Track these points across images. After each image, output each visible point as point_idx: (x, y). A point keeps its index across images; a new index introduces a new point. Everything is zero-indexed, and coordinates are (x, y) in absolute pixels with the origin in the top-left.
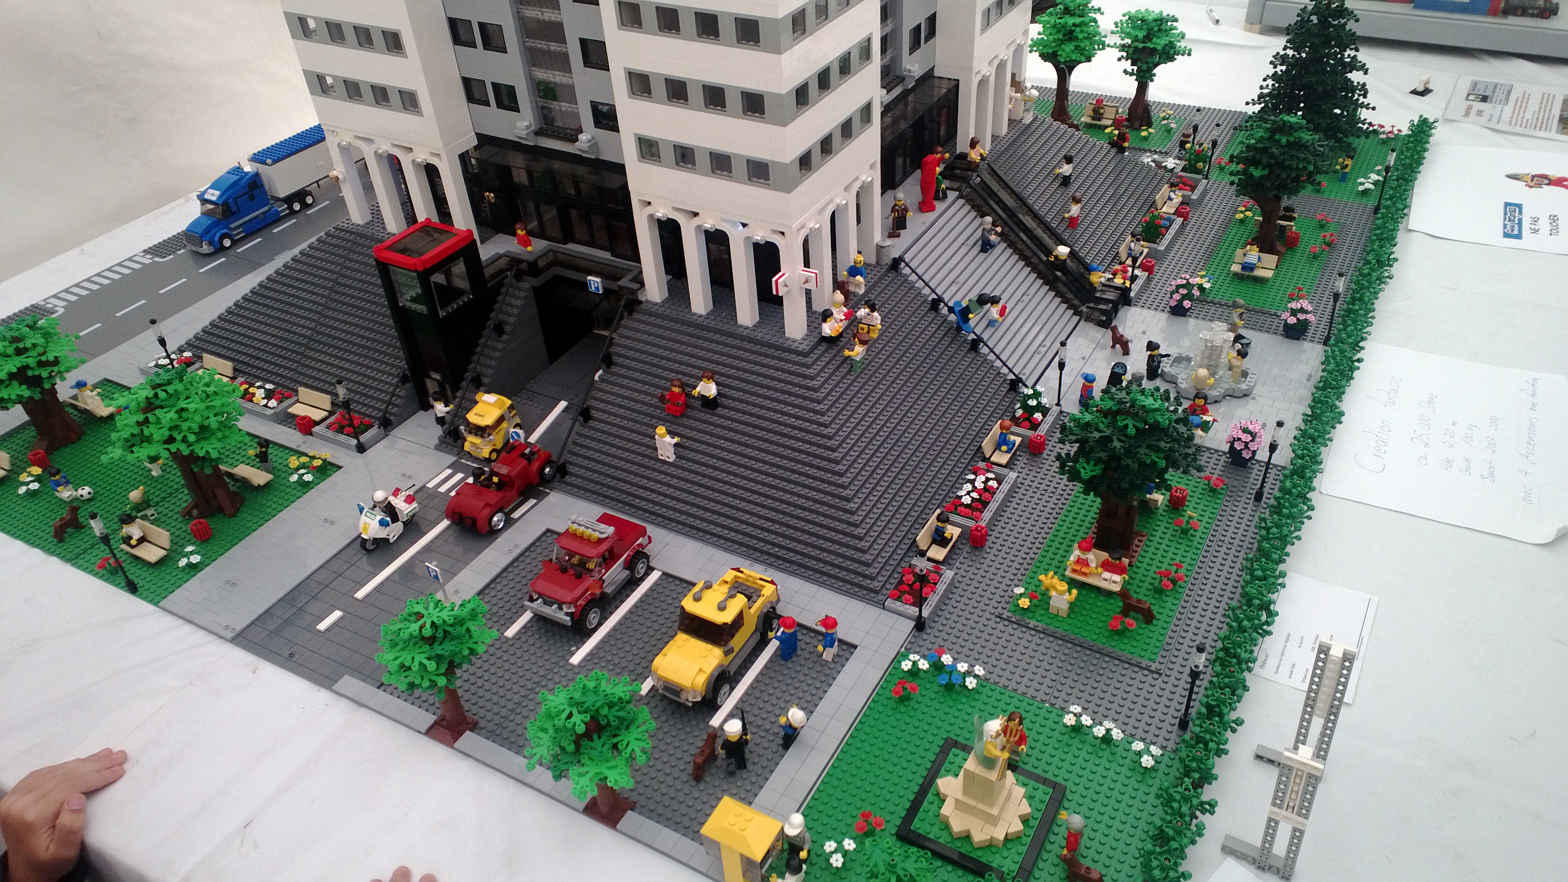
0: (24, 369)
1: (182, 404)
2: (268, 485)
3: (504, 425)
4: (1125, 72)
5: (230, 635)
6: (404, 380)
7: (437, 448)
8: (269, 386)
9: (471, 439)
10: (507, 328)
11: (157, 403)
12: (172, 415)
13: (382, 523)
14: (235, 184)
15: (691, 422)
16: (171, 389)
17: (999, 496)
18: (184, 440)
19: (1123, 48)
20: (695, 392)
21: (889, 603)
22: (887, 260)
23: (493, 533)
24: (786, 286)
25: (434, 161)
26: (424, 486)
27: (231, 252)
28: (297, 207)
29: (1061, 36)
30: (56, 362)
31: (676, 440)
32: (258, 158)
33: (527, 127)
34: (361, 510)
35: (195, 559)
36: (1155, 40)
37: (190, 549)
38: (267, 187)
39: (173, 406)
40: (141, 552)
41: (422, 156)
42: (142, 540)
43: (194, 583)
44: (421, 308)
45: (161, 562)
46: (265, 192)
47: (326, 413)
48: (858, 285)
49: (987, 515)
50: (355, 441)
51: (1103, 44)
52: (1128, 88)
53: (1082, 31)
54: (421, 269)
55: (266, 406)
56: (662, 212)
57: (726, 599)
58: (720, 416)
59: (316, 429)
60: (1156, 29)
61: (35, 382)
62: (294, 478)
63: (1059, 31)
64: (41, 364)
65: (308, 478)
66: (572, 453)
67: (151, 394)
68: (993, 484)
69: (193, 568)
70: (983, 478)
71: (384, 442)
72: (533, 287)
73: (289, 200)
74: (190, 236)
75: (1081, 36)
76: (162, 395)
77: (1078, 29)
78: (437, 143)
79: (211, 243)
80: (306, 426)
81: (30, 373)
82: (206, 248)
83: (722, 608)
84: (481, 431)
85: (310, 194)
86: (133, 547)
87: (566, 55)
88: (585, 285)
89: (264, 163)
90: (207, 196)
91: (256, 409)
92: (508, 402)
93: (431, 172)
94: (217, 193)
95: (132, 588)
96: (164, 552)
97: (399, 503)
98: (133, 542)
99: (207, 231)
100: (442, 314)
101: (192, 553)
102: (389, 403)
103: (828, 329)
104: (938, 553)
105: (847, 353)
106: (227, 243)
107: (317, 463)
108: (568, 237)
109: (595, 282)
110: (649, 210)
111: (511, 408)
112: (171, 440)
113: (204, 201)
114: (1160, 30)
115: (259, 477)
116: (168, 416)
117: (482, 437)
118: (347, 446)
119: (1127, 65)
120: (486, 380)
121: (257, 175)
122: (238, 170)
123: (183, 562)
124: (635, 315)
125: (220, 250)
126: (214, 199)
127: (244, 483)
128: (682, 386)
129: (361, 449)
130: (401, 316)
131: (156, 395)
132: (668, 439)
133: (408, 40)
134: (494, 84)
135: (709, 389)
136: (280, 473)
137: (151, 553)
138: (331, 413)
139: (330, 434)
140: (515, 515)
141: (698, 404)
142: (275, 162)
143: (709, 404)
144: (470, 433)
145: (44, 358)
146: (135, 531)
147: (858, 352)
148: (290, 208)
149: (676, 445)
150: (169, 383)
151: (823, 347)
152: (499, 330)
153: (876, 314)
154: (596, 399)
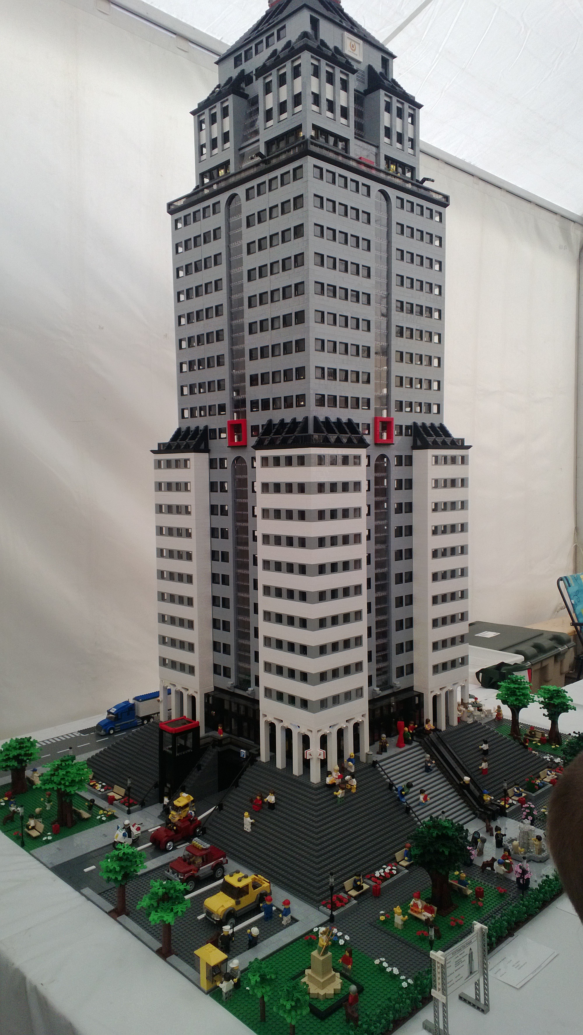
0: (19, 755)
1: (69, 770)
2: (87, 819)
3: (188, 809)
4: (544, 715)
5: (50, 866)
6: (156, 786)
7: (159, 817)
8: (104, 784)
9: (173, 812)
10: (203, 768)
11: (61, 767)
12: (64, 773)
13: (124, 835)
14: (124, 706)
15: (261, 815)
16: (67, 763)
17: (395, 878)
18: (64, 784)
19: (542, 703)
20: (265, 800)
21: (321, 907)
22: (370, 762)
23: (166, 851)
24: (310, 755)
25: (195, 695)
26: (147, 831)
27: (112, 736)
28: (145, 722)
29: (509, 692)
30: (31, 755)
31: (252, 821)
32: (136, 699)
33: (232, 684)
34: (118, 828)
35: (50, 838)
36: (554, 700)
37: (49, 834)
38: (136, 711)
39: (65, 769)
40: (31, 832)
41: (191, 692)
42: (33, 828)
43: (45, 847)
44: (171, 752)
45: (36, 838)
46: (134, 713)
47: (121, 797)
48: (351, 767)
49: (385, 884)
50: (127, 809)
51: (533, 699)
52: (546, 724)
53: (519, 692)
54: (174, 733)
55: (100, 791)
56: (270, 719)
57: (243, 877)
58: (275, 814)
59: (115, 802)
60: (555, 695)
61: (20, 762)
62: (99, 817)
63: (508, 690)
64: (26, 755)
65: (104, 819)
66: (211, 824)
67: (59, 763)
68: (395, 872)
69: (48, 842)
70: (389, 868)
71: (140, 812)
72: (219, 752)
73: (143, 718)
74: (100, 726)
75: (518, 694)
76: (63, 764)
77: (517, 690)
78: (197, 688)
79: (105, 731)
80: (111, 800)
81: (20, 758)
82: (103, 732)
83: (239, 880)
84: (177, 809)
85: (153, 718)
86: (29, 829)
87: (250, 657)
88: (239, 753)
89: (138, 700)
90: (111, 711)
91: (96, 791)
92: (192, 798)
93: (193, 699)
94: (115, 710)
95: (23, 845)
96: (39, 834)
97: (133, 830)
98: (30, 827)
99: (106, 725)
100: (177, 754)
101: (49, 835)
102: (146, 795)
103: (329, 780)
104: (353, 893)
105: (335, 793)
106: (112, 732)
107: (110, 813)
108: (240, 734)
109: (243, 752)
110: (265, 719)
111: (193, 801)
112: (60, 784)
113: (109, 712)
114: (557, 696)
115: (86, 815)
116: (61, 772)
117: (177, 811)
118: (123, 810)
119: (545, 712)
120: (187, 789)
121: (133, 705)
122: (127, 702)
123: (45, 839)
124: (253, 766)
125: (108, 734)
126: (113, 712)
127: (79, 815)
128: (261, 796)
129: (129, 812)
130: (162, 753)
131: (61, 764)
132: (249, 819)
133: (196, 647)
134: (224, 667)
135: (271, 799)
136: (94, 816)
137: (34, 833)
138: (123, 797)
139: (119, 804)
140: (178, 847)
141: (267, 807)
142: (143, 701)
143: (271, 806)
144: (173, 809)
145: (27, 752)
146: (32, 823)
147: (340, 793)
148: (143, 722)
149: (252, 823)
150: (67, 760)
151: (326, 788)
152: (199, 768)
153: (354, 780)
154: (228, 801)
